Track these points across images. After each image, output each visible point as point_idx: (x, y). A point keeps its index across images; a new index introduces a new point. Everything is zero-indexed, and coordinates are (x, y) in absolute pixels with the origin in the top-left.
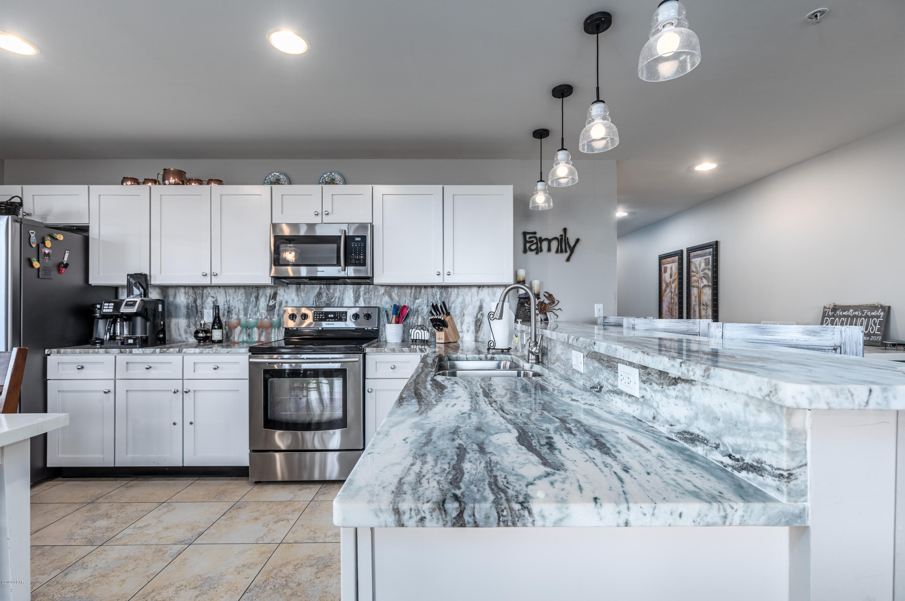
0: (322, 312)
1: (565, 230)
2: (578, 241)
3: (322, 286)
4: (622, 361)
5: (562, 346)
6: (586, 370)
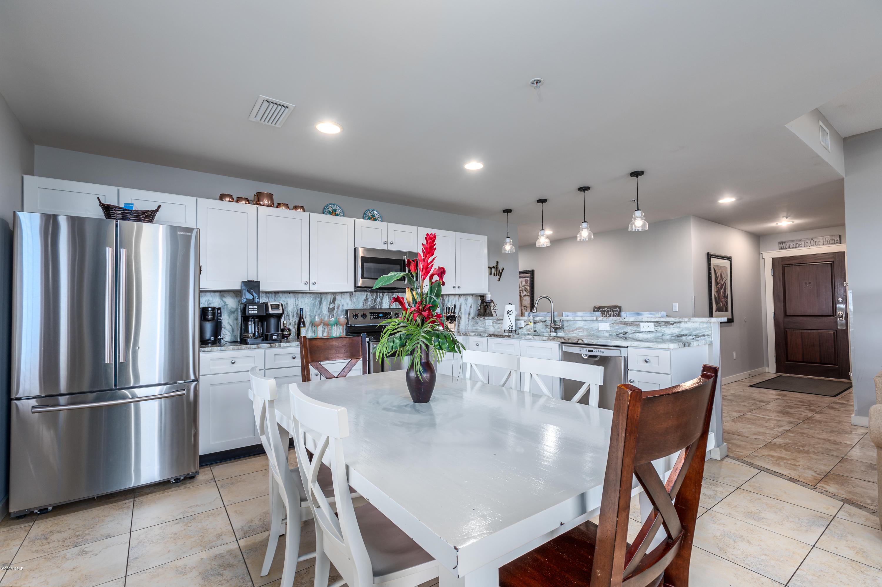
0: (375, 312)
1: (498, 262)
2: (503, 269)
4: (643, 322)
5: (583, 323)
6: (612, 329)
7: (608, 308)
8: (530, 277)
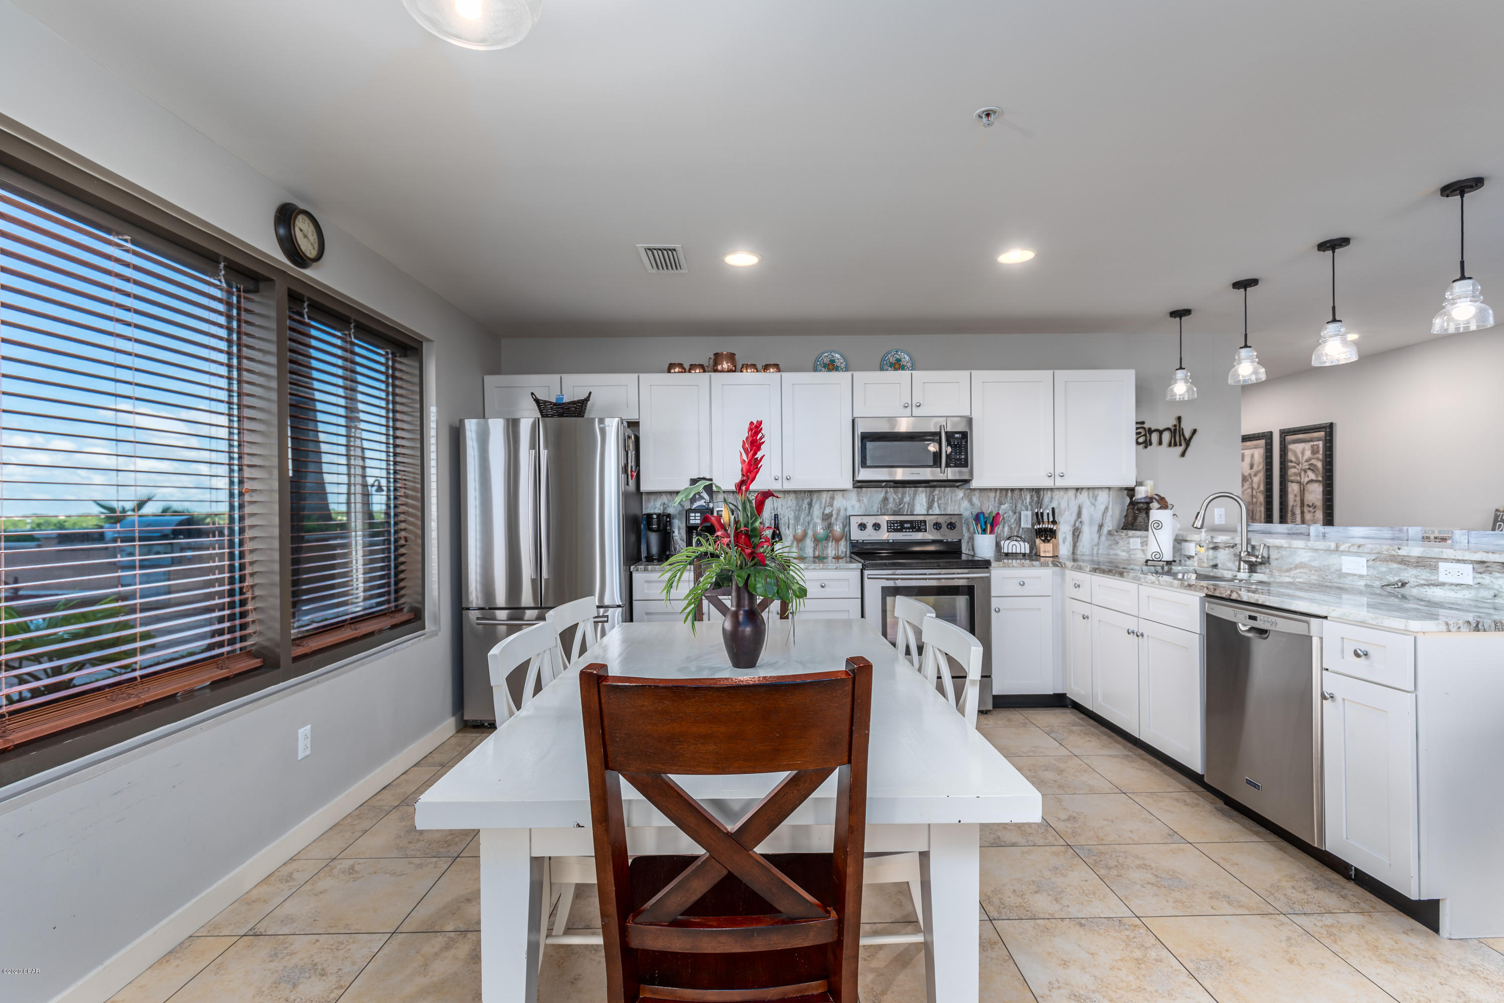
0: (897, 521)
1: (1179, 419)
2: (1195, 431)
3: (888, 489)
4: (1445, 560)
5: (1310, 554)
6: (1372, 572)
8: (1324, 438)
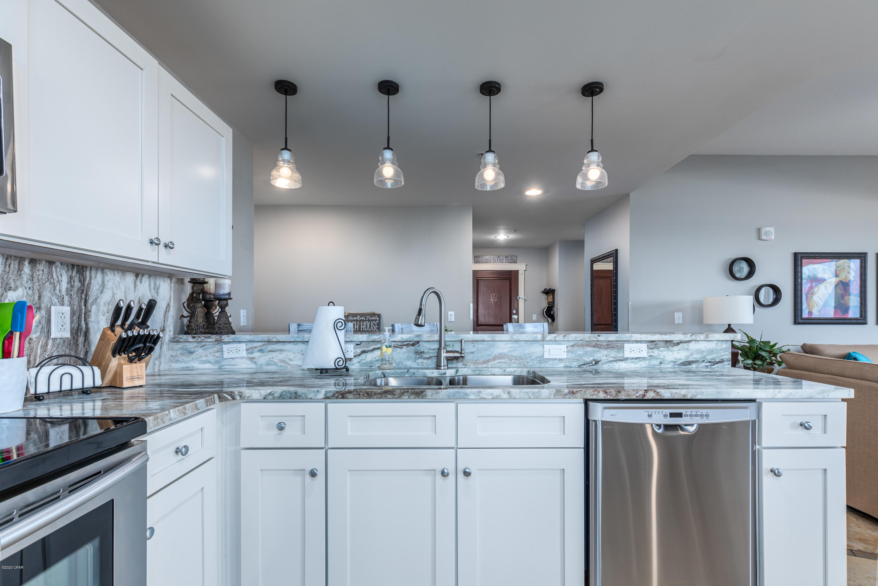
4: (628, 342)
5: (511, 345)
6: (571, 355)
7: (361, 317)
